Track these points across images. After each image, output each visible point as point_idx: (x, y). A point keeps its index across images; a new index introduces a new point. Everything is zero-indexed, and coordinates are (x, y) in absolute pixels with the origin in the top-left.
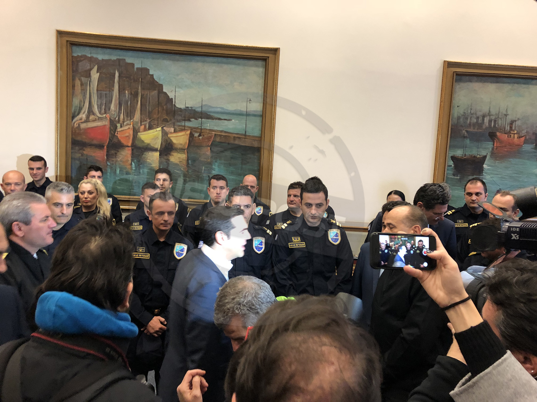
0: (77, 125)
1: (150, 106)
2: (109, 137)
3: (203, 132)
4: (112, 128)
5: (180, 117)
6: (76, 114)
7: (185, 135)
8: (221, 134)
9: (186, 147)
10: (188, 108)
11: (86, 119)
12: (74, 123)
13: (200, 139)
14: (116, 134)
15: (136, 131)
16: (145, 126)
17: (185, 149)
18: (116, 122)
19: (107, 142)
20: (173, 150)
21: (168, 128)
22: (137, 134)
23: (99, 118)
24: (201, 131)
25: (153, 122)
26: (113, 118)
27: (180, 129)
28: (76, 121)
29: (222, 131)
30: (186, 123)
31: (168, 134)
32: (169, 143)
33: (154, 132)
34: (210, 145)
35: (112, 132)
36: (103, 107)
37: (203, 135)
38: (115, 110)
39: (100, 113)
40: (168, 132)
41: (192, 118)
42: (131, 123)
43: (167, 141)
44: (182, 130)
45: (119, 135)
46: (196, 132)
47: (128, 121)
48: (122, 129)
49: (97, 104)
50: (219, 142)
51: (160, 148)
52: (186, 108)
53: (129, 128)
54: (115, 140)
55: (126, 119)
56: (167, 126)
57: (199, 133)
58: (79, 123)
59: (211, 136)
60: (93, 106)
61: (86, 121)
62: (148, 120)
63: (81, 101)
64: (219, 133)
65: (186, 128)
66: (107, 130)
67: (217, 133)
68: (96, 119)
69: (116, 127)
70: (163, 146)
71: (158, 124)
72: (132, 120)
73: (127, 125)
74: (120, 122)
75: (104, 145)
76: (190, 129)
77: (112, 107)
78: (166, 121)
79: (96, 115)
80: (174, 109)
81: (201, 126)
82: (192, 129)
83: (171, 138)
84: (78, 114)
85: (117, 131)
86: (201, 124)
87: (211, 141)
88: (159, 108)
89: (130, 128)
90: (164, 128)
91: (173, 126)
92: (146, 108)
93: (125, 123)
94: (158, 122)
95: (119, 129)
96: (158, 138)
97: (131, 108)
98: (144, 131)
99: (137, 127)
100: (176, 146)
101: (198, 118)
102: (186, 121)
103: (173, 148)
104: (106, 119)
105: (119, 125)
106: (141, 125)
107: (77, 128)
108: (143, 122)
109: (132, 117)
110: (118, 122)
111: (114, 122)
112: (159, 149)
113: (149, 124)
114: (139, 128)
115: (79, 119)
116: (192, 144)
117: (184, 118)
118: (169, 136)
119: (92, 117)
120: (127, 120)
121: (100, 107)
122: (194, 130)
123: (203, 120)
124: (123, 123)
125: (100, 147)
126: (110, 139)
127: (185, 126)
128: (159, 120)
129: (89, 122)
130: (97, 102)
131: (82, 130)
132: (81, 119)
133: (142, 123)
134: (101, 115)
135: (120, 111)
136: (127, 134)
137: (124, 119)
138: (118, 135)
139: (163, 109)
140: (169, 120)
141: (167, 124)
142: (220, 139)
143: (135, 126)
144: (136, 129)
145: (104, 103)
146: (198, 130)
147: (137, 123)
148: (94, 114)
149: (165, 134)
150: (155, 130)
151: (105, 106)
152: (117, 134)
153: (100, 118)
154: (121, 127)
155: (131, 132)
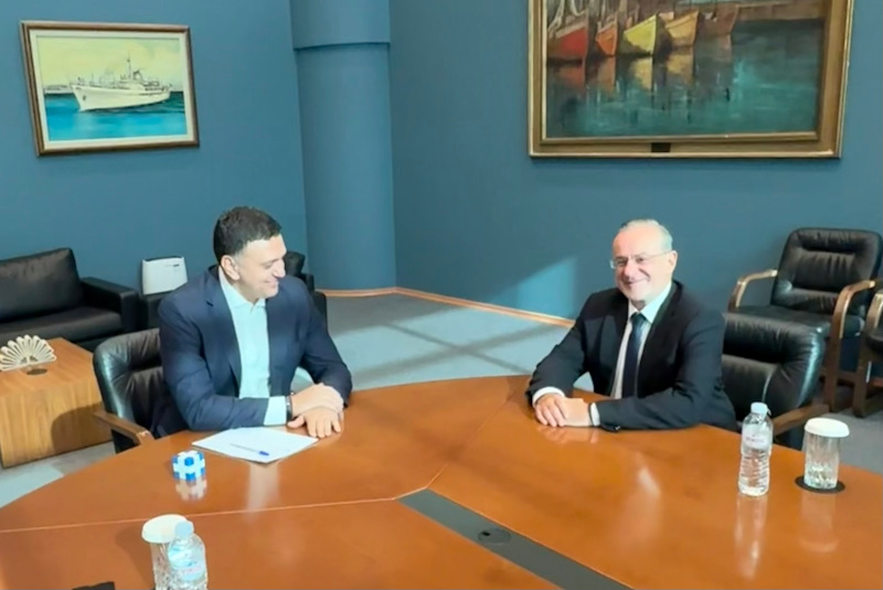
3: (719, 9)
4: (591, 30)
6: (551, 18)
7: (691, 21)
8: (750, 5)
9: (692, 42)
11: (561, 23)
13: (714, 22)
14: (596, 40)
15: (622, 28)
16: (633, 19)
17: (689, 46)
19: (585, 54)
20: (673, 50)
21: (665, 14)
22: (623, 33)
24: (716, 7)
25: (644, 9)
26: (593, 14)
27: (684, 10)
31: (665, 25)
32: (667, 40)
33: (645, 25)
34: (730, 30)
35: (592, 37)
37: (718, 14)
38: (595, 1)
40: (666, 21)
42: (616, 18)
43: (664, 37)
44: (685, 13)
45: (601, 40)
46: (708, 11)
48: (604, 29)
50: (747, 22)
51: (654, 51)
54: (595, 49)
55: (609, 11)
56: (663, 11)
57: (713, 13)
59: (733, 13)
60: (570, 2)
61: (562, 27)
62: (638, 6)
64: (747, 4)
65: (692, 8)
67: (743, 6)
68: (572, 20)
70: (658, 46)
71: (651, 10)
72: (616, 13)
73: (611, 20)
74: (601, 19)
75: (582, 59)
76: (698, 7)
78: (662, 1)
79: (573, 14)
82: (701, 6)
83: (670, 31)
84: (554, 17)
85: (598, 35)
87: (732, 22)
89: (614, 25)
90: (660, 15)
91: (673, 11)
94: (651, 7)
95: (600, 30)
98: (632, 26)
99: (623, 22)
100: (676, 43)
103: (673, 47)
104: (585, 17)
105: (599, 24)
107: (551, 40)
108: (631, 10)
109: (616, 7)
111: (595, 20)
112: (652, 53)
113: (638, 13)
116: (701, 34)
119: (568, 20)
120: (611, 13)
121: (577, 1)
122: (704, 8)
124: (606, 20)
126: (589, 48)
127: (690, 5)
128: (653, 2)
129: (566, 26)
131: (558, 40)
132: (556, 25)
133: (630, 13)
134: (578, 13)
135: (602, 2)
136: (610, 37)
137: (606, 12)
141: (664, 8)
142: (748, 15)
143: (620, 20)
144: (622, 25)
146: (711, 7)
147: (623, 14)
152: (598, 38)
153: (578, 17)
154: (603, 26)
155: (615, 31)
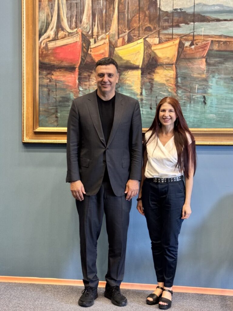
0: (45, 45)
1: (129, 13)
2: (82, 57)
3: (196, 40)
4: (84, 45)
5: (167, 23)
6: (43, 31)
7: (174, 45)
8: (220, 40)
9: (175, 61)
10: (176, 11)
11: (54, 36)
12: (41, 42)
13: (192, 48)
14: (89, 52)
15: (113, 46)
16: (124, 39)
17: (173, 64)
18: (89, 37)
19: (78, 63)
20: (159, 66)
21: (151, 39)
22: (114, 50)
23: (69, 33)
24: (193, 38)
25: (133, 33)
26: (85, 32)
27: (167, 38)
28: (43, 40)
29: (221, 36)
30: (174, 31)
31: (151, 47)
32: (153, 58)
33: (134, 46)
34: (205, 55)
35: (85, 50)
36: (74, 19)
37: (195, 43)
38: (88, 21)
39: (71, 28)
40: (152, 44)
41: (182, 23)
42: (107, 37)
43: (150, 55)
44: (168, 40)
45: (93, 53)
46: (187, 40)
47: (104, 34)
48: (97, 45)
49: (67, 17)
50: (217, 51)
51: (142, 65)
52: (174, 11)
53: (104, 43)
54: (88, 60)
55: (100, 32)
56: (150, 36)
57: (191, 42)
58: (47, 42)
59: (207, 43)
60: (62, 20)
61: (54, 40)
62: (127, 31)
63: (48, 15)
64: (217, 38)
65: (174, 37)
66: (79, 48)
67: (214, 39)
68: (65, 35)
69: (89, 43)
70: (146, 62)
71: (139, 34)
72: (107, 34)
73: (102, 39)
74: (94, 37)
75: (76, 66)
76: (179, 37)
77: (85, 18)
78: (148, 29)
79: (66, 30)
80: (158, 14)
81: (194, 32)
82: (181, 36)
83: (155, 51)
84: (45, 32)
85: (91, 48)
86: (194, 30)
87: (206, 50)
88: (141, 14)
89: (106, 43)
90: (147, 39)
91: (158, 36)
92: (124, 15)
93: (99, 38)
94: (139, 33)
95: (93, 45)
96: (139, 52)
97: (107, 18)
98: (123, 45)
99: (114, 42)
100: (161, 61)
101: (189, 23)
102: (174, 27)
103: (158, 63)
104: (78, 34)
105: (92, 41)
106: (119, 38)
107: (44, 48)
108: (121, 33)
109: (108, 29)
110: (91, 37)
111: (87, 37)
112: (140, 67)
113: (128, 36)
114: (116, 42)
115: (46, 37)
116: (182, 56)
117: (172, 24)
118: (153, 48)
119: (61, 34)
120: (102, 33)
121: (70, 20)
122: (184, 38)
123: (195, 23)
124: (98, 37)
125: (71, 69)
126: (82, 59)
127: (172, 34)
128: (141, 29)
129: (58, 39)
130: (67, 14)
131: (50, 49)
132: (49, 37)
133: (120, 36)
134: (71, 30)
135: (94, 23)
136: (102, 51)
137: (98, 33)
138: (91, 53)
139: (145, 16)
140: (152, 28)
141: (150, 34)
142: (219, 46)
143: (111, 39)
144: (113, 44)
145: (75, 14)
146: (189, 38)
147: (114, 35)
148: (63, 29)
149: (148, 46)
150: (135, 43)
151: (76, 18)
152: (91, 51)
153: (71, 33)
154: (95, 42)
155: (107, 48)
